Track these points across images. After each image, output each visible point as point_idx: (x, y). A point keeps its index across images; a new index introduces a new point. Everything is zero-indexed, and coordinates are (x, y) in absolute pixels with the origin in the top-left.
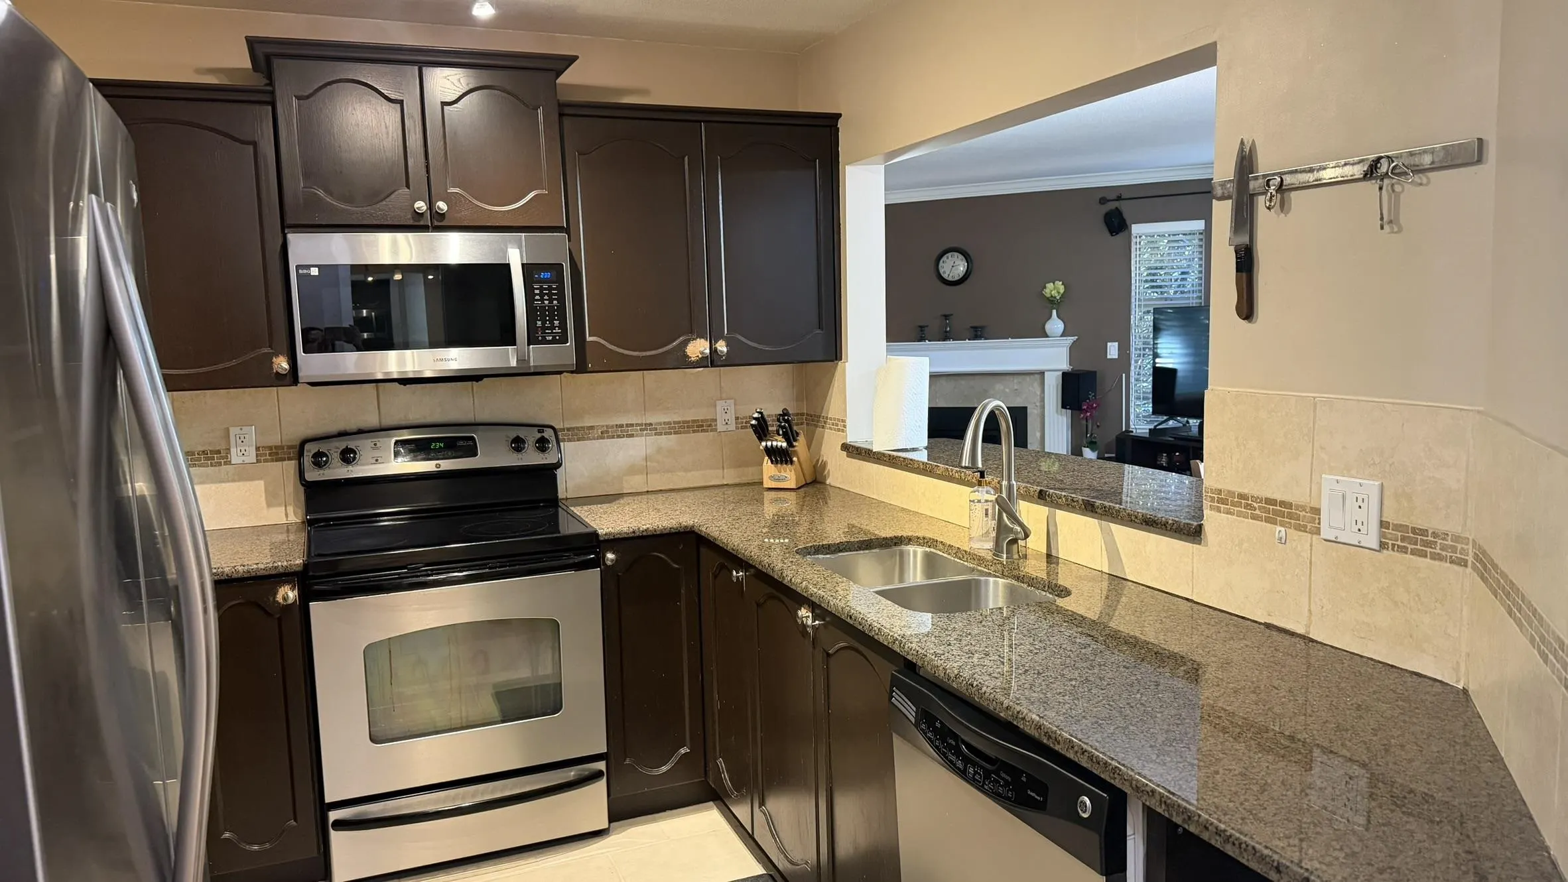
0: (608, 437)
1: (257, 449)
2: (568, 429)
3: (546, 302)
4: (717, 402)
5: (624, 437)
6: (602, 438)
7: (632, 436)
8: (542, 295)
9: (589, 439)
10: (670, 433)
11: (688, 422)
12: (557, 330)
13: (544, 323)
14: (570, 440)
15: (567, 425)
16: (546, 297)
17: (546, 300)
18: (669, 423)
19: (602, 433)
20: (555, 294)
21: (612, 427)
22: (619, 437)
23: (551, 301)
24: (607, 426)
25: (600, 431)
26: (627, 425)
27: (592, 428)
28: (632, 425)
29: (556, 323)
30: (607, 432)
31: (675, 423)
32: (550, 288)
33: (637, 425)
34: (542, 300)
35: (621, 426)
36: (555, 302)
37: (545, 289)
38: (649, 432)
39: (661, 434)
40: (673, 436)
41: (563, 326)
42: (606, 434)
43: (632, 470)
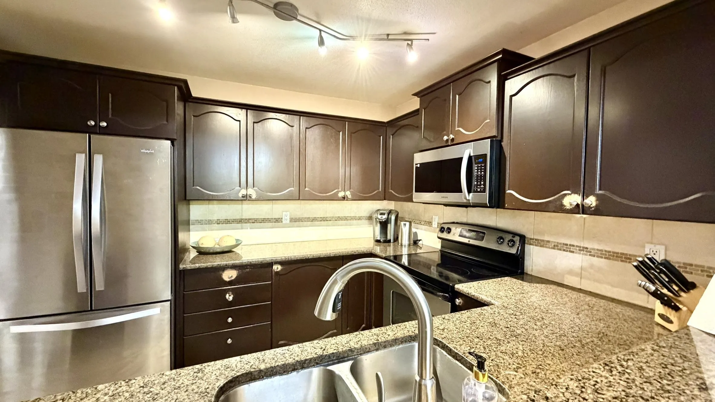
0: (558, 249)
1: (438, 223)
2: (536, 240)
3: (479, 173)
4: (647, 245)
5: (567, 251)
6: (554, 248)
7: (573, 252)
8: (478, 170)
9: (546, 247)
10: (602, 257)
11: (618, 253)
12: (482, 186)
13: (477, 183)
14: (536, 245)
15: (536, 237)
16: (479, 171)
17: (479, 172)
18: (601, 250)
19: (554, 246)
20: (483, 169)
21: (561, 244)
22: (564, 250)
23: (481, 172)
24: (557, 243)
25: (553, 244)
26: (570, 245)
27: (548, 242)
28: (573, 246)
29: (482, 183)
30: (557, 246)
31: (606, 251)
32: (481, 166)
33: (577, 246)
34: (478, 172)
35: (567, 245)
36: (483, 173)
37: (479, 167)
38: (585, 252)
39: (594, 256)
40: (603, 260)
41: (485, 185)
42: (556, 247)
43: (571, 272)
